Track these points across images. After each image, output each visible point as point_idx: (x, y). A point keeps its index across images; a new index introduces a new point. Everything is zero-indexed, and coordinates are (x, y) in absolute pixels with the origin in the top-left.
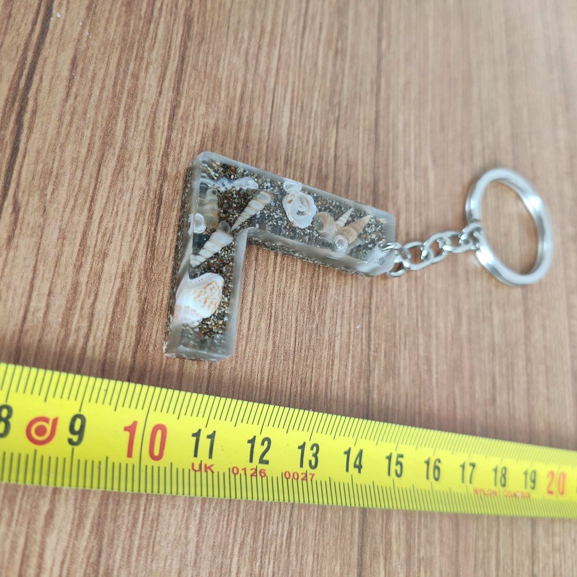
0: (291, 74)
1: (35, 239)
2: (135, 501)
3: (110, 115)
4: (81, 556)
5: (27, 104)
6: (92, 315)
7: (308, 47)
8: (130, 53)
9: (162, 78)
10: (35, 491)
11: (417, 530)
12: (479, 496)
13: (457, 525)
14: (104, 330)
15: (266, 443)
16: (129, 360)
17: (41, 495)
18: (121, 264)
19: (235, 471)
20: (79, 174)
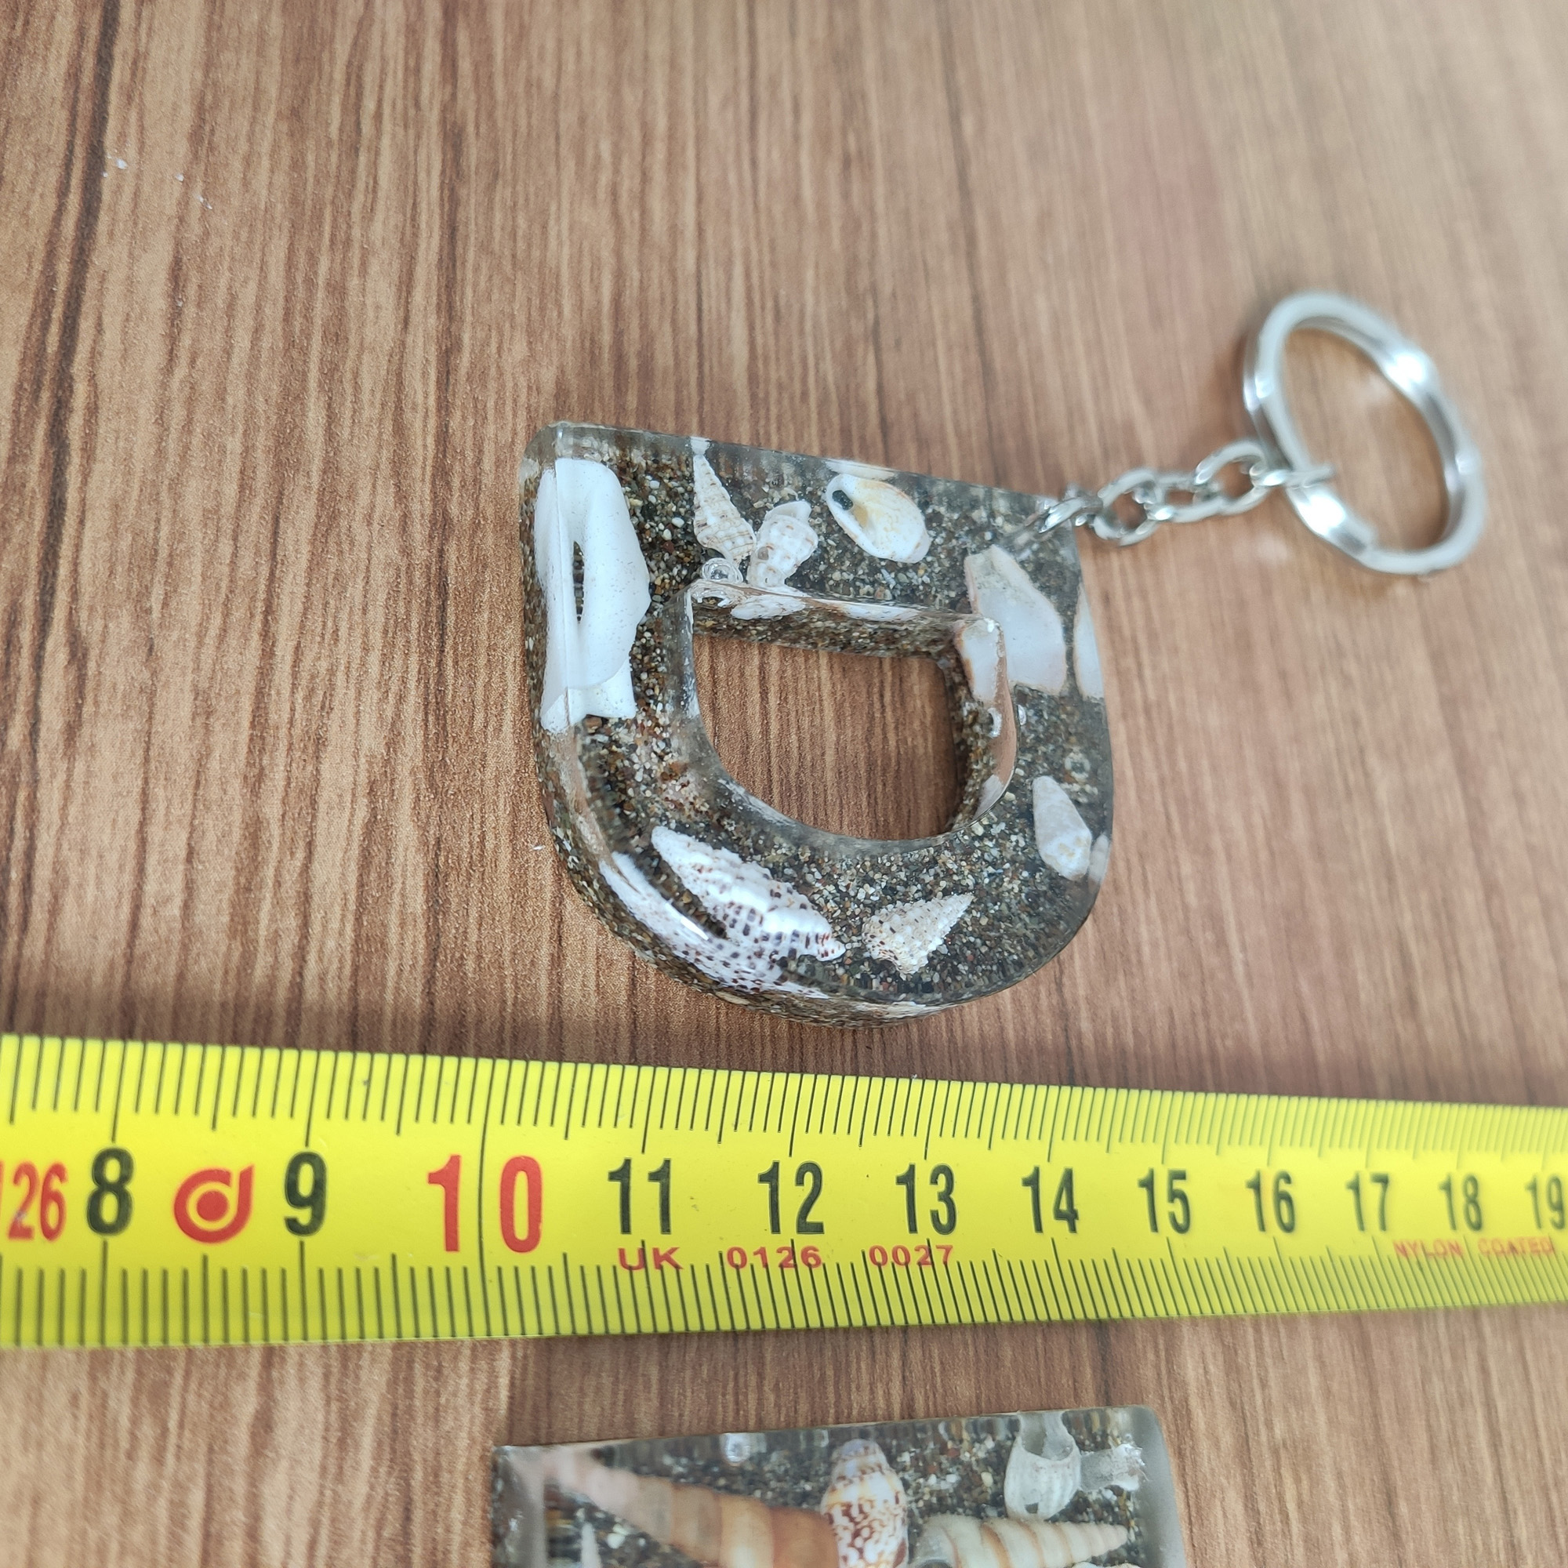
0: (736, 231)
1: (135, 724)
2: (483, 1364)
3: (286, 392)
4: (359, 1524)
5: (72, 391)
6: (306, 898)
7: (771, 157)
8: (316, 234)
9: (406, 285)
10: (218, 1366)
11: (1254, 1369)
12: (1413, 1260)
13: (1365, 1345)
14: (341, 934)
15: (809, 1177)
16: (418, 1001)
17: (234, 1373)
18: (363, 760)
19: (737, 1259)
20: (225, 548)
